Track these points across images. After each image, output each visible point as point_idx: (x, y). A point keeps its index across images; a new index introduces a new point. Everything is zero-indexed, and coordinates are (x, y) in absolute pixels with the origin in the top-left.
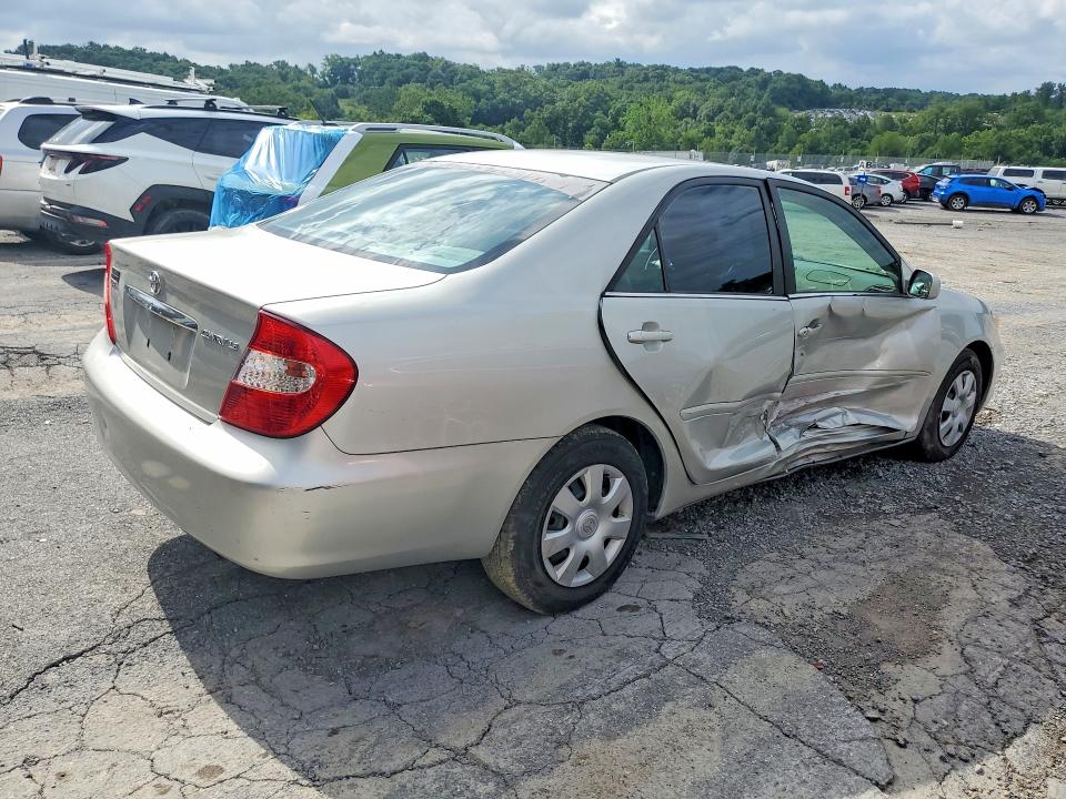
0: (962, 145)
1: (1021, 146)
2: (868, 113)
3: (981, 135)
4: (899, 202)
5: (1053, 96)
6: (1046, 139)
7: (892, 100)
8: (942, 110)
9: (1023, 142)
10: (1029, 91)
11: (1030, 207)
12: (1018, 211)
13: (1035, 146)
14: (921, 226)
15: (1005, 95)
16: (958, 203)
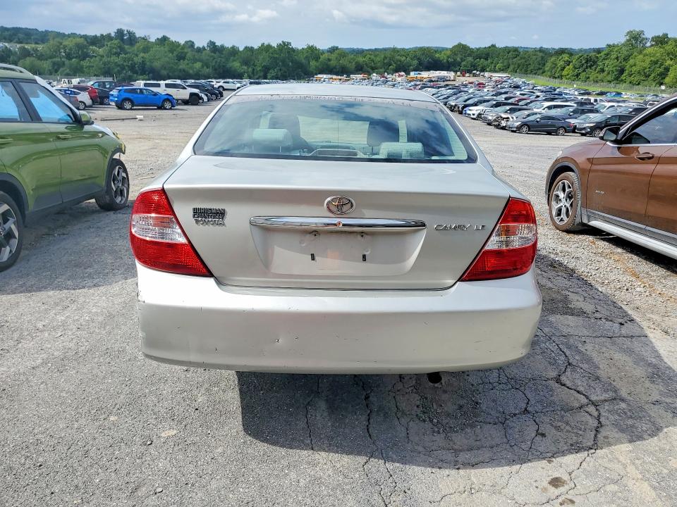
0: (82, 67)
1: (119, 68)
2: (6, 44)
3: (92, 60)
4: (91, 106)
5: (125, 38)
6: (131, 64)
7: (21, 36)
8: (61, 44)
9: (119, 65)
10: (110, 34)
11: (168, 105)
12: (161, 108)
13: (126, 68)
14: (119, 121)
15: (96, 36)
16: (128, 105)
